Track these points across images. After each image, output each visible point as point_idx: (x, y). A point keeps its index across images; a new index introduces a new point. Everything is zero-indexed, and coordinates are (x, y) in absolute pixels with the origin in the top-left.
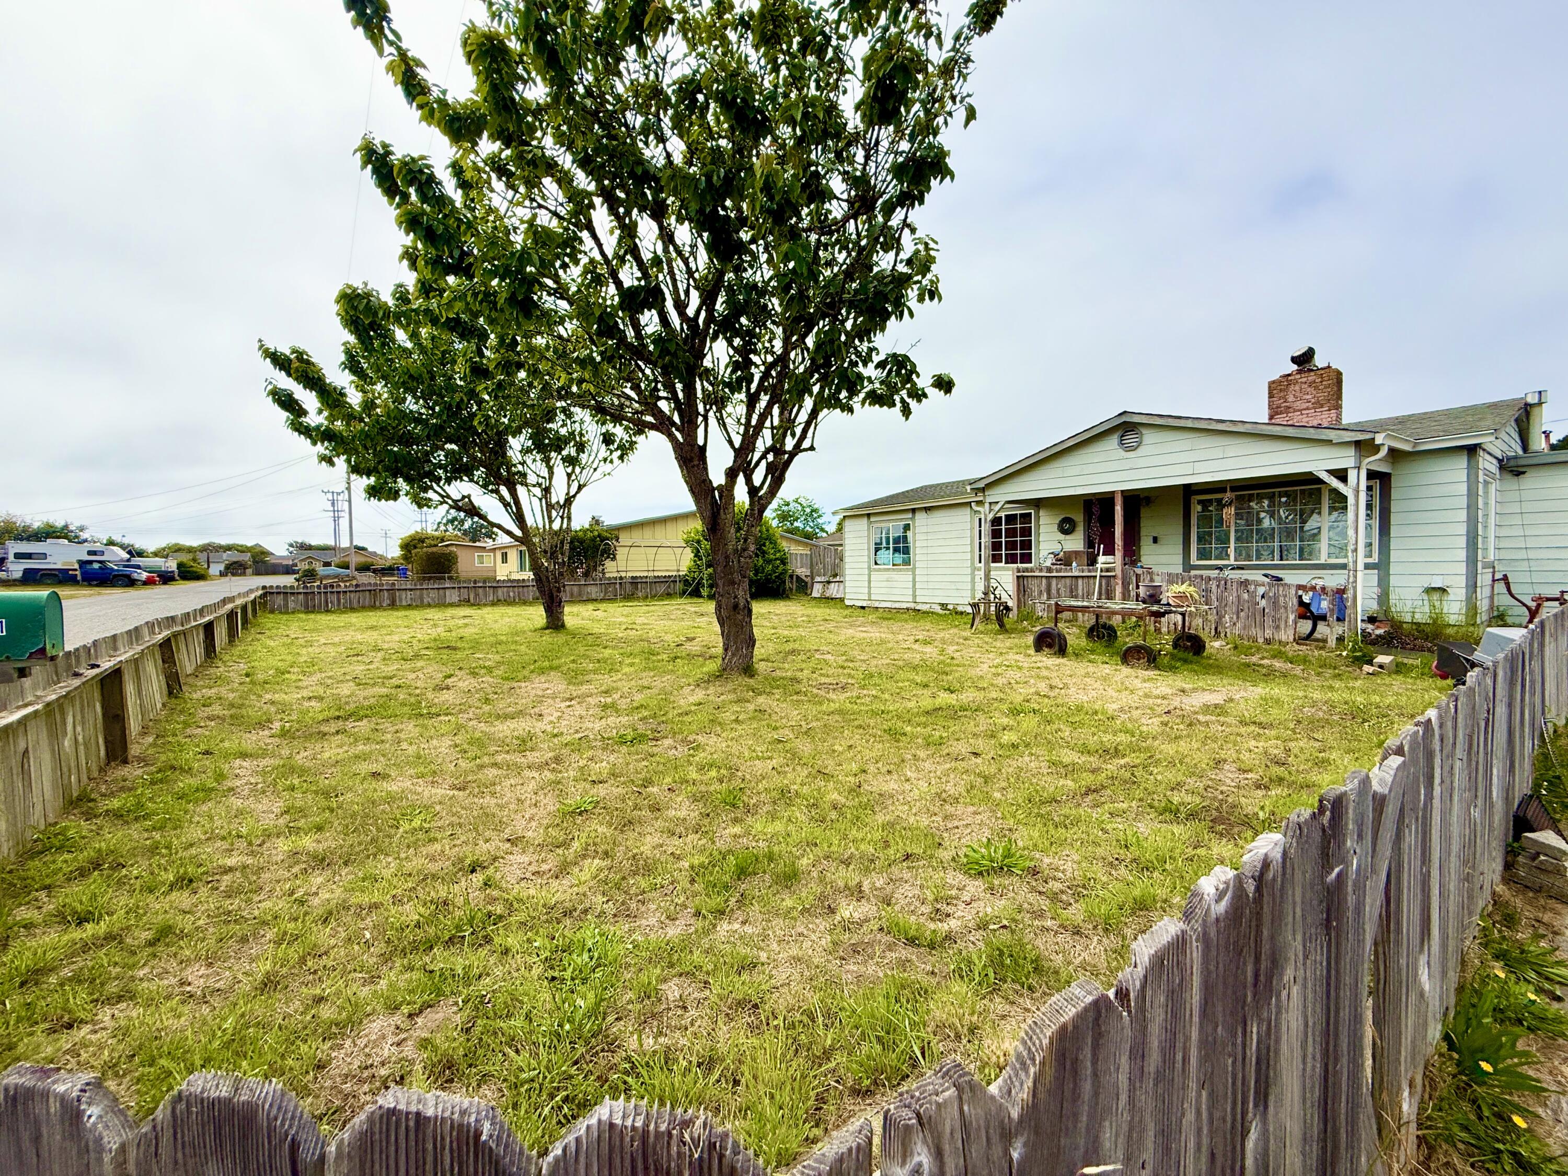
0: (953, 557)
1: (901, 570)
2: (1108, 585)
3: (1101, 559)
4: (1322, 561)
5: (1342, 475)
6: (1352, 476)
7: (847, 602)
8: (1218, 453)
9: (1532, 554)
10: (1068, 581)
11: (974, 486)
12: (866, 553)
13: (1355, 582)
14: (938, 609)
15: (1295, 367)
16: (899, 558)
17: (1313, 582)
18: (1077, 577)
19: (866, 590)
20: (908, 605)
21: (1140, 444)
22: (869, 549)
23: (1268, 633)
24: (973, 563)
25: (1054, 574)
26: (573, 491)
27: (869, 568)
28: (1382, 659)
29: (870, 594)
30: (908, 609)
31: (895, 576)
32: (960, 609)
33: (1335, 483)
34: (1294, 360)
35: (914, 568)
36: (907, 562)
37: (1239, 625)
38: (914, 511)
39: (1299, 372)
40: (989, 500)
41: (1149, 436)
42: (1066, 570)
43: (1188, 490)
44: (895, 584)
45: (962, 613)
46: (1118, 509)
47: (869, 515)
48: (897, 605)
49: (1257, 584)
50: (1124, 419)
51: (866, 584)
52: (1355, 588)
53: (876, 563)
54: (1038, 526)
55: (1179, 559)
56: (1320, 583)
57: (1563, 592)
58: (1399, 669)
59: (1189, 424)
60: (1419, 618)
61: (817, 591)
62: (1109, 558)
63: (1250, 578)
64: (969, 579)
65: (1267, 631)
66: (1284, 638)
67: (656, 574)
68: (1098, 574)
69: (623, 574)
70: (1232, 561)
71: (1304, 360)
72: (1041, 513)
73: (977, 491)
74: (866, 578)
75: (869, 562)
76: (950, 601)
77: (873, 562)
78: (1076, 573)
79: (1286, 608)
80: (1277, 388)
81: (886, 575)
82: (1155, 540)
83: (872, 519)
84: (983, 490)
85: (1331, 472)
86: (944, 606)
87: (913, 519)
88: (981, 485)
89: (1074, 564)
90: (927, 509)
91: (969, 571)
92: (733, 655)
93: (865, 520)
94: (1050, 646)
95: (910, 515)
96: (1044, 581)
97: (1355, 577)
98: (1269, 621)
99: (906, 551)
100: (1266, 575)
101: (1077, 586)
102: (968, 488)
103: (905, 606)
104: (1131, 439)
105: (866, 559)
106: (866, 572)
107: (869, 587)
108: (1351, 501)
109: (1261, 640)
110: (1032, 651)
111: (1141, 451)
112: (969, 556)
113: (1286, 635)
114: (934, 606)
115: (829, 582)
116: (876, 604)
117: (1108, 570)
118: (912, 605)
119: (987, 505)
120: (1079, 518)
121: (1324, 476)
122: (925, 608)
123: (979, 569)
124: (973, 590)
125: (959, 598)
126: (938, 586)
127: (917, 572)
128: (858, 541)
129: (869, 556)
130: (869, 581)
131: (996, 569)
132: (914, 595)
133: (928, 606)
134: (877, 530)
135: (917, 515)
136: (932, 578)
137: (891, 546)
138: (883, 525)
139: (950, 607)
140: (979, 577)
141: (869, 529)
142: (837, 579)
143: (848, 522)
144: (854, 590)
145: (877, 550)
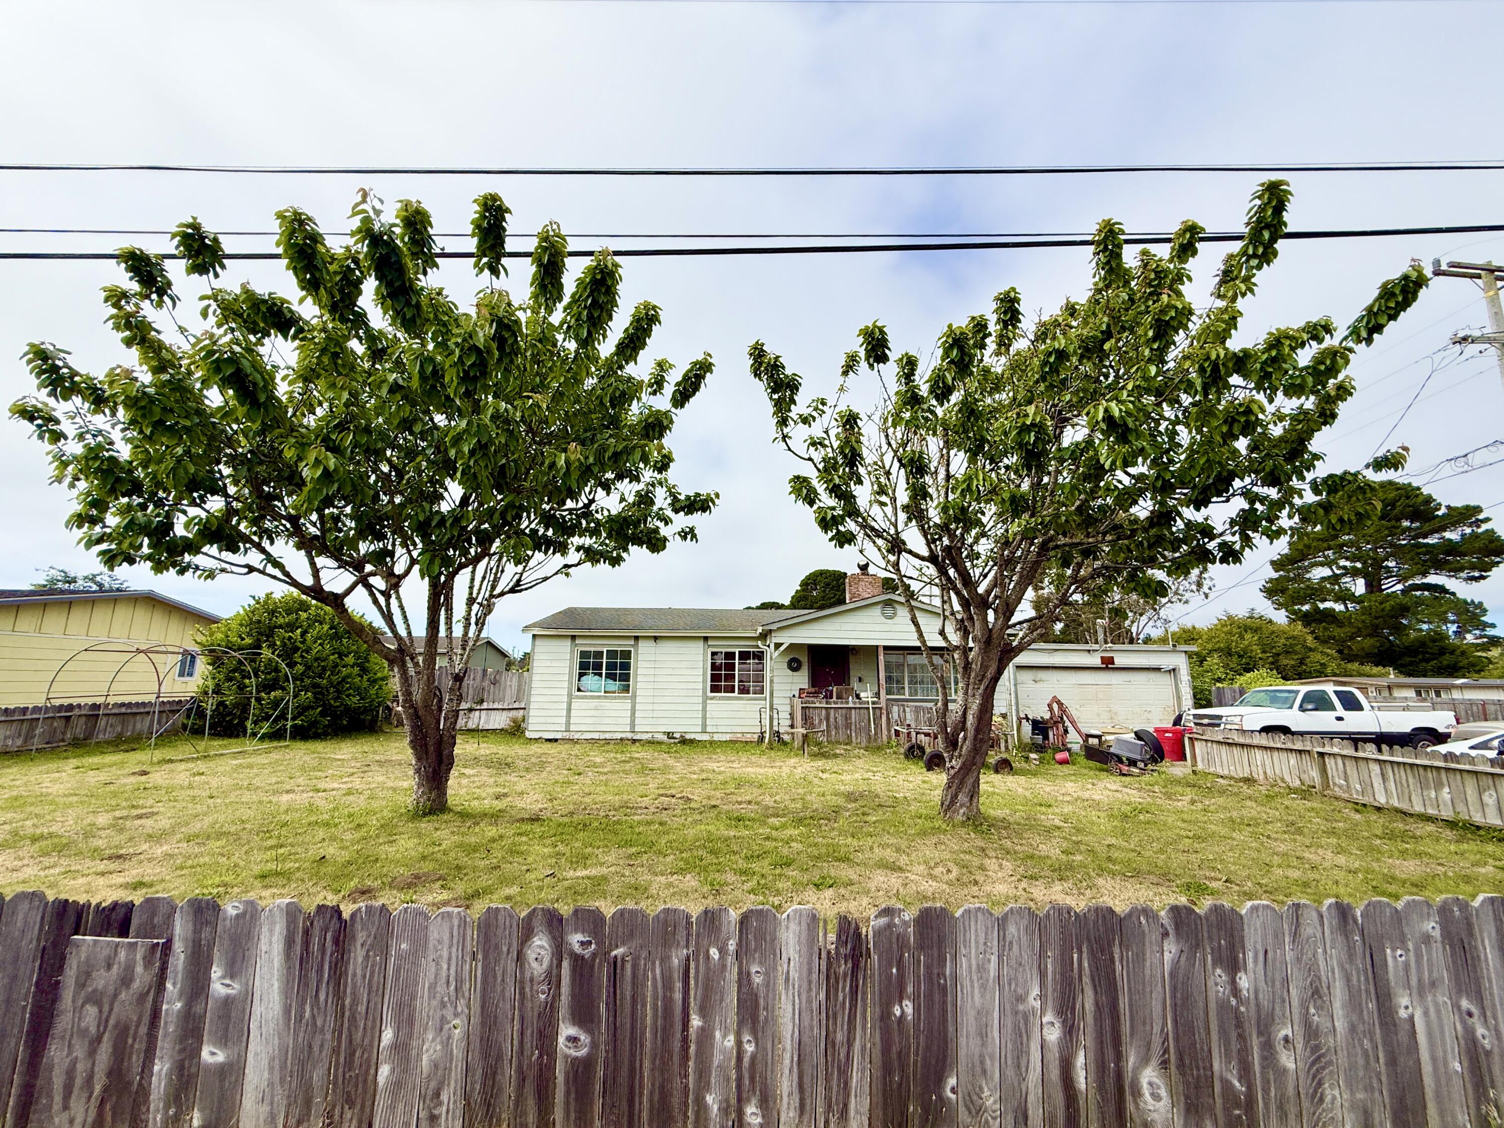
0: (684, 686)
1: (615, 698)
2: (874, 714)
7: (530, 734)
10: (845, 711)
12: (566, 678)
14: (661, 737)
15: (858, 571)
16: (614, 685)
19: (564, 720)
20: (624, 735)
21: (895, 614)
22: (570, 674)
24: (704, 692)
25: (833, 705)
27: (570, 695)
29: (568, 723)
30: (621, 739)
31: (607, 704)
32: (688, 737)
35: (634, 697)
36: (626, 689)
38: (637, 638)
41: (900, 611)
42: (843, 703)
44: (607, 713)
45: (692, 741)
46: (882, 658)
47: (573, 637)
48: (608, 736)
50: (888, 597)
51: (564, 713)
53: (579, 690)
62: (870, 694)
64: (700, 707)
68: (870, 706)
70: (907, 696)
74: (565, 706)
75: (570, 689)
76: (677, 729)
77: (575, 688)
81: (594, 703)
82: (860, 680)
83: (579, 642)
84: (771, 631)
86: (670, 735)
87: (636, 645)
89: (850, 698)
90: (656, 638)
91: (699, 700)
93: (568, 642)
95: (632, 642)
96: (824, 712)
99: (626, 678)
101: (851, 715)
103: (619, 736)
104: (889, 611)
105: (566, 685)
106: (565, 699)
107: (568, 716)
112: (699, 686)
114: (656, 735)
116: (577, 736)
117: (874, 703)
118: (629, 736)
119: (773, 645)
120: (804, 659)
122: (647, 736)
123: (712, 699)
124: (704, 718)
125: (691, 728)
126: (664, 714)
127: (638, 700)
128: (555, 664)
129: (570, 682)
130: (569, 710)
131: (729, 698)
132: (633, 724)
133: (650, 735)
134: (584, 654)
135: (641, 643)
136: (656, 707)
137: (604, 671)
138: (592, 649)
139: (677, 735)
140: (712, 706)
141: (572, 652)
142: (485, 705)
143: (539, 642)
144: (543, 720)
145: (581, 675)
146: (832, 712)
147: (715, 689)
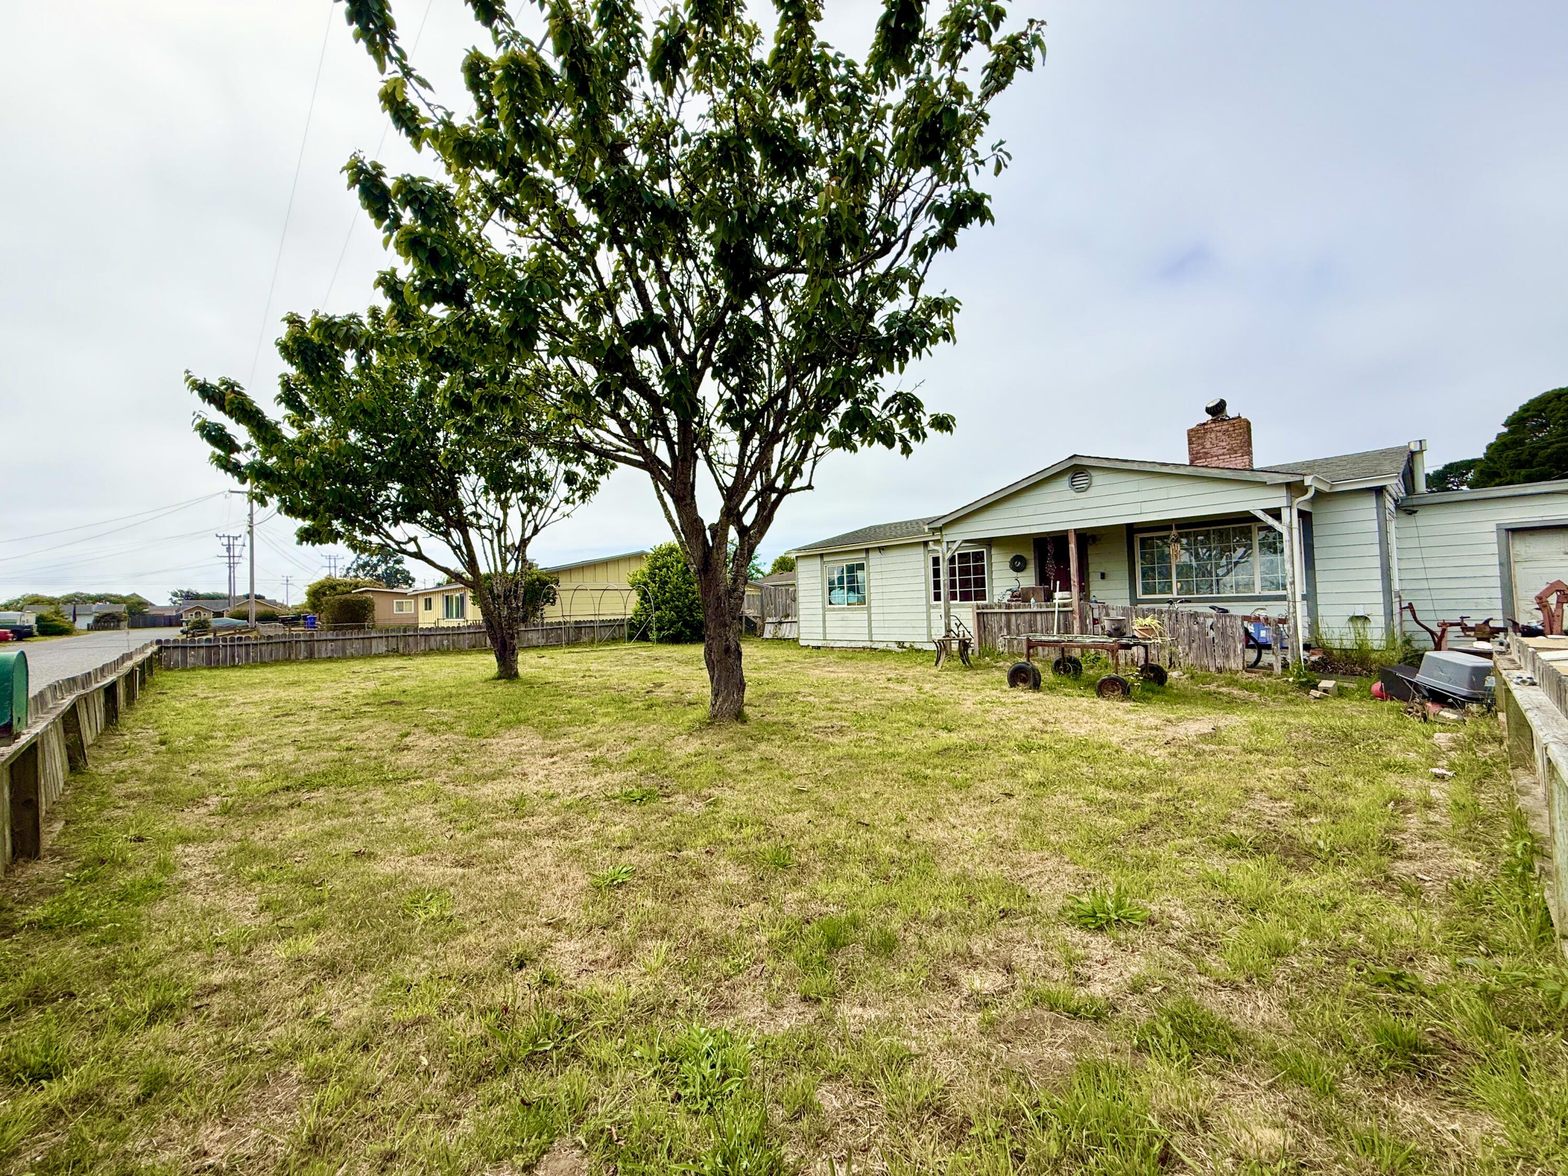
0: (909, 595)
1: (856, 609)
2: (1066, 619)
3: (1058, 595)
4: (1257, 594)
5: (1276, 514)
6: (1285, 514)
7: (802, 643)
8: (1162, 494)
9: (1433, 584)
10: (1027, 617)
11: (932, 526)
12: (820, 593)
13: (1295, 612)
14: (894, 647)
15: (1210, 417)
16: (853, 597)
17: (1257, 613)
18: (1036, 613)
19: (821, 630)
20: (864, 644)
21: (1089, 485)
22: (823, 589)
23: (1219, 662)
24: (928, 601)
25: (1013, 610)
26: (528, 533)
27: (824, 607)
28: (1325, 684)
29: (825, 634)
30: (864, 648)
31: (849, 615)
32: (917, 646)
33: (1270, 521)
34: (1208, 410)
35: (869, 608)
36: (862, 601)
37: (1191, 655)
38: (867, 550)
39: (1214, 421)
40: (946, 539)
41: (1098, 479)
42: (1024, 607)
43: (1131, 529)
44: (851, 624)
45: (918, 651)
46: (1072, 547)
47: (822, 555)
48: (853, 645)
49: (1207, 616)
50: (1074, 462)
51: (821, 624)
52: (1295, 618)
53: (830, 603)
54: (990, 564)
55: (1126, 593)
56: (1263, 614)
57: (1462, 618)
58: (1341, 693)
59: (1135, 467)
60: (1348, 644)
61: (768, 632)
62: (1066, 594)
63: (1199, 610)
64: (925, 617)
65: (1218, 660)
66: (1234, 666)
67: (601, 618)
68: (1056, 609)
69: (568, 619)
70: (1175, 595)
71: (1217, 410)
72: (993, 552)
73: (934, 530)
74: (821, 618)
75: (823, 602)
76: (907, 638)
77: (827, 602)
78: (1035, 609)
79: (1233, 638)
80: (1196, 435)
81: (839, 616)
82: (1103, 576)
83: (825, 559)
84: (940, 529)
85: (1266, 511)
86: (901, 644)
87: (867, 558)
88: (939, 524)
89: (1033, 600)
90: (881, 549)
91: (924, 609)
92: (724, 701)
93: (818, 560)
94: (1024, 681)
95: (864, 555)
96: (1004, 617)
97: (1295, 607)
98: (1218, 652)
99: (861, 590)
100: (1213, 608)
101: (1036, 621)
102: (926, 528)
103: (861, 645)
104: (1081, 481)
105: (820, 599)
106: (821, 612)
107: (824, 627)
108: (1286, 537)
109: (1213, 669)
110: (1006, 687)
111: (1092, 492)
112: (923, 594)
113: (1235, 664)
114: (890, 645)
115: (780, 623)
116: (832, 644)
117: (1065, 605)
118: (868, 644)
119: (944, 544)
120: (1030, 556)
121: (1261, 515)
122: (881, 646)
123: (935, 607)
124: (929, 627)
125: (918, 637)
126: (894, 624)
127: (873, 610)
128: (811, 581)
129: (823, 597)
130: (824, 621)
132: (870, 633)
133: (885, 644)
134: (830, 571)
135: (870, 555)
136: (887, 617)
137: (845, 586)
138: (836, 565)
139: (907, 645)
140: (933, 614)
141: (822, 569)
142: (790, 619)
143: (799, 563)
144: (809, 630)
145: (830, 590)
146: (1013, 618)
147: (937, 597)
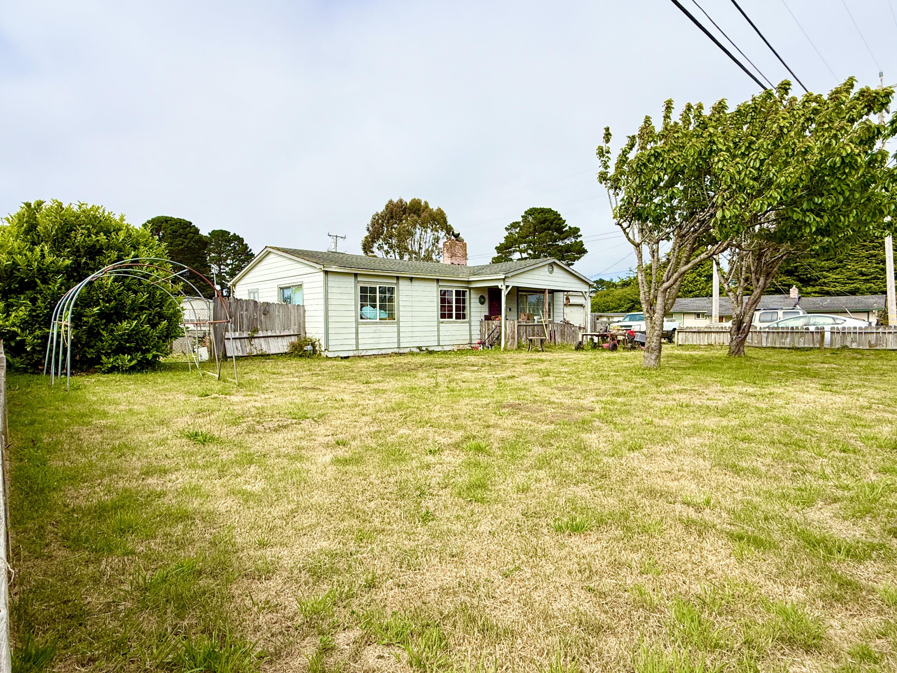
0: (427, 314)
1: (387, 323)
7: (329, 355)
12: (353, 308)
14: (416, 350)
19: (354, 342)
20: (393, 351)
21: (553, 271)
22: (356, 305)
24: (438, 319)
25: (529, 324)
27: (356, 321)
29: (357, 344)
30: (392, 353)
31: (382, 328)
32: (430, 349)
35: (398, 323)
36: (391, 316)
38: (398, 278)
44: (383, 335)
45: (432, 352)
47: (356, 275)
48: (383, 352)
51: (354, 336)
53: (362, 318)
54: (470, 299)
64: (436, 329)
74: (354, 330)
75: (356, 317)
76: (424, 344)
81: (373, 328)
82: (510, 310)
83: (359, 279)
86: (419, 348)
87: (397, 284)
90: (411, 279)
91: (436, 324)
93: (352, 279)
95: (395, 281)
99: (392, 308)
103: (390, 351)
105: (353, 313)
106: (354, 325)
107: (357, 339)
112: (435, 314)
114: (413, 349)
115: (252, 338)
116: (364, 353)
118: (397, 351)
120: (486, 296)
122: (407, 351)
123: (442, 323)
124: (439, 336)
125: (430, 342)
126: (416, 334)
127: (401, 324)
128: (344, 297)
129: (356, 312)
130: (357, 333)
131: (451, 322)
132: (399, 342)
133: (409, 349)
134: (363, 290)
135: (401, 282)
136: (411, 329)
137: (378, 303)
138: (368, 286)
139: (424, 349)
140: (443, 327)
141: (356, 287)
142: (261, 334)
143: (331, 278)
144: (339, 342)
145: (362, 306)
147: (443, 316)
